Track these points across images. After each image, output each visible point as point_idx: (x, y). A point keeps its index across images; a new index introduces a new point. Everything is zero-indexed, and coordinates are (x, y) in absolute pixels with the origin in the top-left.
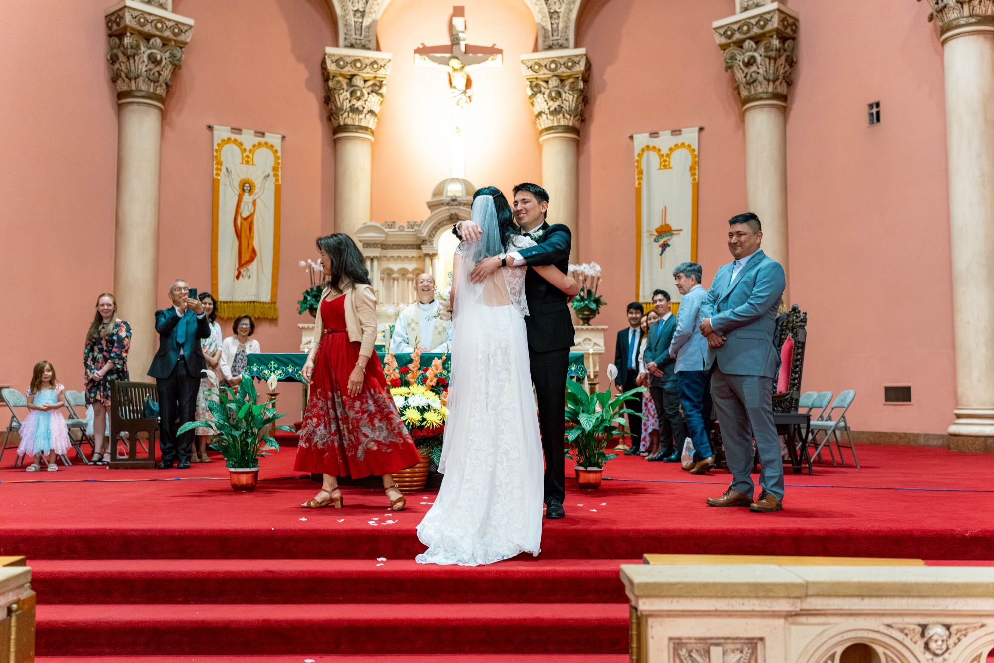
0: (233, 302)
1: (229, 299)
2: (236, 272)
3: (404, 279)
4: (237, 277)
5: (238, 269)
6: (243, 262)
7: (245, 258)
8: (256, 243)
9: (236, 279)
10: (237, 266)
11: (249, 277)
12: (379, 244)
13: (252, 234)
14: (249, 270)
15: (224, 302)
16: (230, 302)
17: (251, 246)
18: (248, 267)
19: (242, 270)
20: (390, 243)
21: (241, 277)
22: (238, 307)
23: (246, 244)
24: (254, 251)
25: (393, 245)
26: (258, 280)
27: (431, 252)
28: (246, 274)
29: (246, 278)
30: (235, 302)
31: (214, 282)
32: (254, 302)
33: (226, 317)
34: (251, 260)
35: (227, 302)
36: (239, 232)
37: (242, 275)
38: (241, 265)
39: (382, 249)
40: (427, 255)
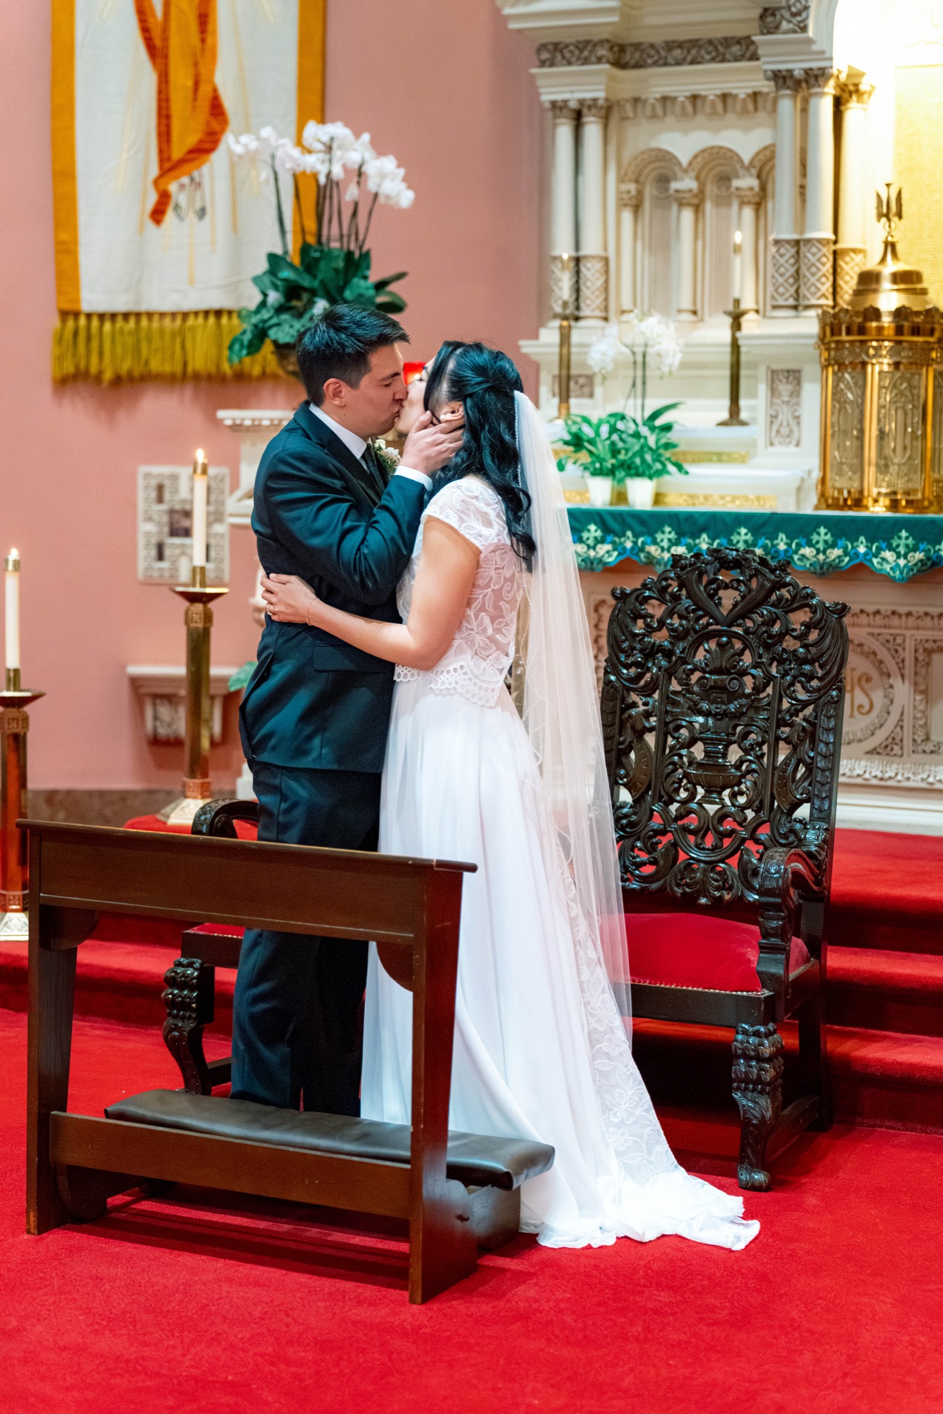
0: (138, 315)
1: (121, 305)
2: (153, 198)
3: (723, 202)
4: (158, 214)
5: (156, 182)
6: (177, 152)
7: (185, 138)
8: (225, 79)
9: (149, 223)
10: (154, 171)
11: (202, 213)
12: (602, 42)
13: (209, 40)
14: (199, 185)
15: (102, 317)
16: (126, 316)
17: (205, 91)
18: (196, 174)
19: (173, 188)
20: (658, 38)
21: (170, 216)
22: (162, 331)
23: (190, 83)
24: (216, 108)
25: (670, 46)
26: (235, 227)
27: (798, 68)
28: (191, 200)
29: (191, 217)
30: (150, 315)
31: (64, 236)
32: (218, 313)
33: (108, 375)
34: (207, 146)
35: (113, 316)
36: (156, 33)
37: (177, 207)
38: (169, 166)
39: (619, 64)
40: (782, 79)
